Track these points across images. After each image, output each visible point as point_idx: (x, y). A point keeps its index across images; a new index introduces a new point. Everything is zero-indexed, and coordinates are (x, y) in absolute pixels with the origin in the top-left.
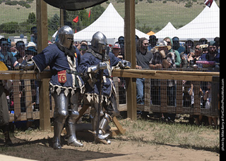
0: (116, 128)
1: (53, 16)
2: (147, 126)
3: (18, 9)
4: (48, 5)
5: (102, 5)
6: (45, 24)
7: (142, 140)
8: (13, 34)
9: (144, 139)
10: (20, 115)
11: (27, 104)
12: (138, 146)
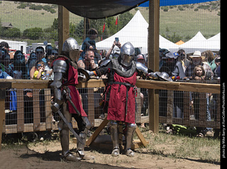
0: (139, 141)
1: (79, 23)
2: (169, 140)
3: (43, 14)
4: (70, 13)
5: (131, 12)
6: (67, 33)
7: (162, 154)
8: (37, 40)
9: (165, 153)
10: (39, 126)
11: (47, 114)
12: (158, 159)
